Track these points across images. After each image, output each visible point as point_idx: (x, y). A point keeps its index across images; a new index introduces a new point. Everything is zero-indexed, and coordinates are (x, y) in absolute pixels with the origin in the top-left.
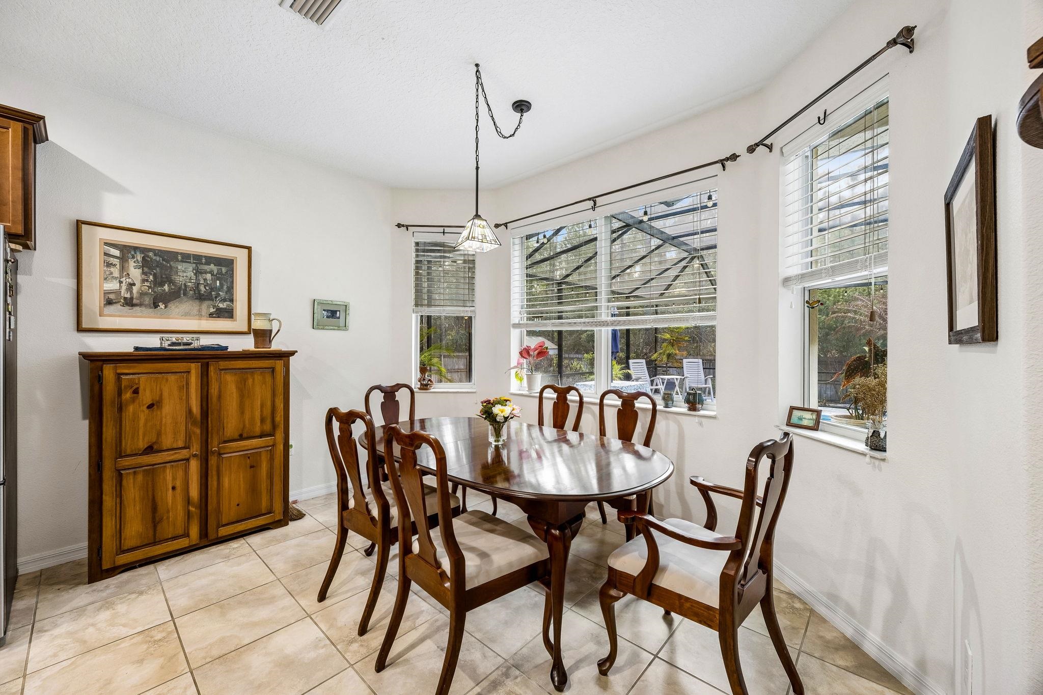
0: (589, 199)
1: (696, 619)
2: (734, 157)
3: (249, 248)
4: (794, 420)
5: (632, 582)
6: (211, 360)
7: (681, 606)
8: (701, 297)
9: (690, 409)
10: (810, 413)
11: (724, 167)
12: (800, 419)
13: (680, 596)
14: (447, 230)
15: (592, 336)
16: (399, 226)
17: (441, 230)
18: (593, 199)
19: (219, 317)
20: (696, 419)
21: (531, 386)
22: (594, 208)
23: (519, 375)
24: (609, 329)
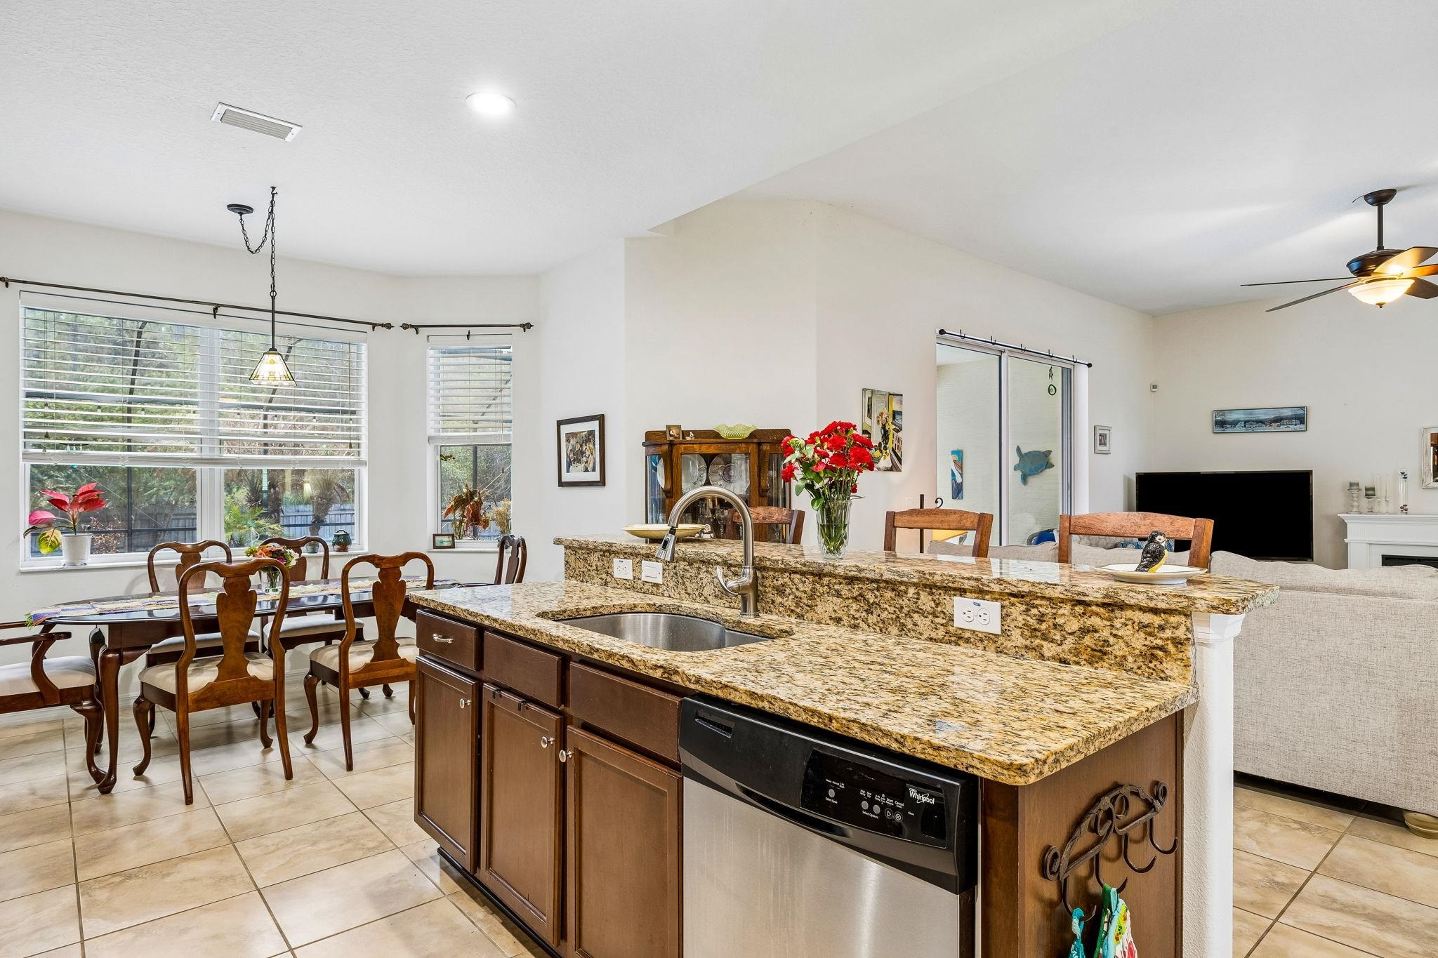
0: (210, 304)
2: (389, 326)
4: (438, 544)
10: (447, 537)
11: (374, 328)
12: (442, 542)
15: (193, 477)
18: (217, 307)
21: (76, 554)
22: (215, 315)
23: (48, 539)
24: (224, 468)
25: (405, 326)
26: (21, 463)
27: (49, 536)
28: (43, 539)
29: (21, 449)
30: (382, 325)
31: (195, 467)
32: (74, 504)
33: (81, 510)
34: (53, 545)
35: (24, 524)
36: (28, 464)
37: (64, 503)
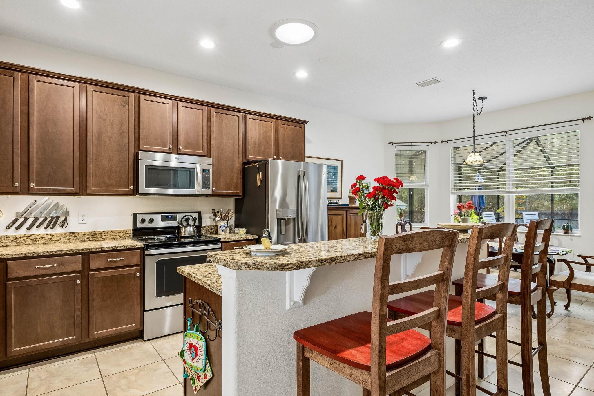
0: (505, 132)
1: (589, 291)
3: (342, 161)
5: (563, 284)
6: (348, 210)
7: (583, 288)
8: (571, 180)
9: (565, 233)
11: (584, 121)
13: (583, 285)
14: (413, 144)
15: (503, 198)
16: (390, 143)
17: (410, 144)
18: (506, 132)
19: (333, 192)
20: (570, 237)
24: (514, 195)
31: (503, 195)
33: (467, 209)
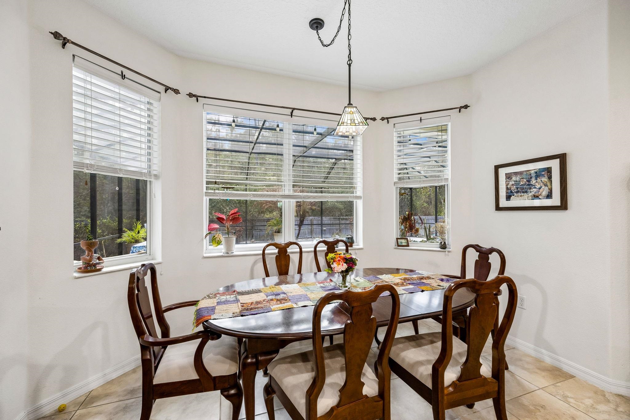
2: (374, 119)
4: (400, 244)
10: (404, 240)
12: (401, 243)
21: (229, 247)
22: (292, 116)
23: (216, 239)
24: (295, 200)
25: (383, 119)
26: (205, 198)
27: (216, 238)
28: (214, 239)
29: (205, 190)
30: (371, 119)
31: (282, 200)
32: (228, 219)
33: (231, 223)
34: (219, 242)
35: (205, 231)
36: (208, 198)
37: (223, 219)
